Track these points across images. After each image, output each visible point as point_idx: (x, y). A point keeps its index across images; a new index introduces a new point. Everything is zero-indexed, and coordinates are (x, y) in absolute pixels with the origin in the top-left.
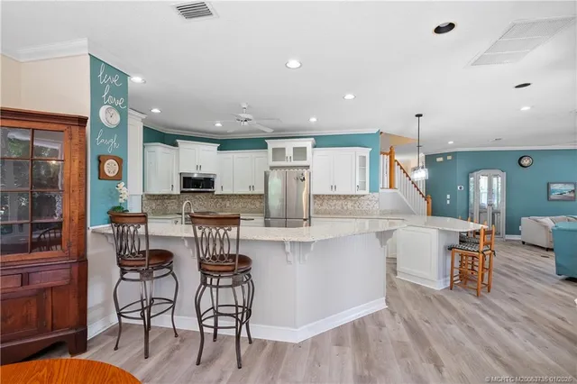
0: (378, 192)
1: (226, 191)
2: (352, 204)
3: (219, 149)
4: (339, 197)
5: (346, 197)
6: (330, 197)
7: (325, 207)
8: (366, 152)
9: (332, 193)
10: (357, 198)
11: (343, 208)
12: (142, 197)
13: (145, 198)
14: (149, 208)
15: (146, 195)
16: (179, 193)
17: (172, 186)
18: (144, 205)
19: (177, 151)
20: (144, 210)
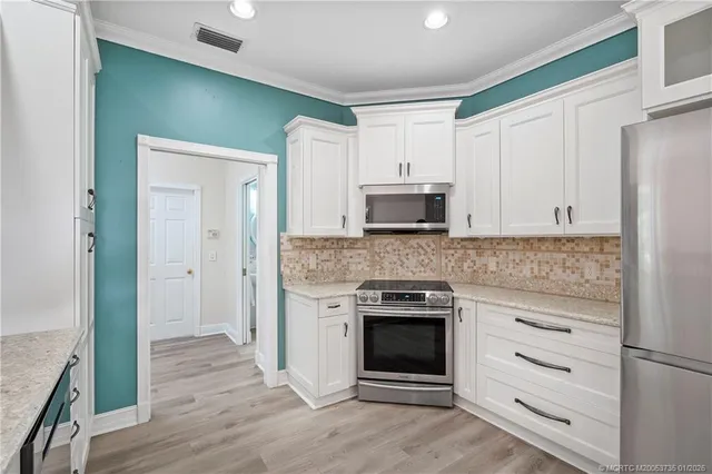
1: (483, 229)
3: (459, 115)
12: (279, 244)
13: (286, 246)
14: (298, 267)
15: (291, 240)
16: (360, 234)
17: (344, 218)
18: (285, 261)
19: (356, 137)
20: (286, 272)
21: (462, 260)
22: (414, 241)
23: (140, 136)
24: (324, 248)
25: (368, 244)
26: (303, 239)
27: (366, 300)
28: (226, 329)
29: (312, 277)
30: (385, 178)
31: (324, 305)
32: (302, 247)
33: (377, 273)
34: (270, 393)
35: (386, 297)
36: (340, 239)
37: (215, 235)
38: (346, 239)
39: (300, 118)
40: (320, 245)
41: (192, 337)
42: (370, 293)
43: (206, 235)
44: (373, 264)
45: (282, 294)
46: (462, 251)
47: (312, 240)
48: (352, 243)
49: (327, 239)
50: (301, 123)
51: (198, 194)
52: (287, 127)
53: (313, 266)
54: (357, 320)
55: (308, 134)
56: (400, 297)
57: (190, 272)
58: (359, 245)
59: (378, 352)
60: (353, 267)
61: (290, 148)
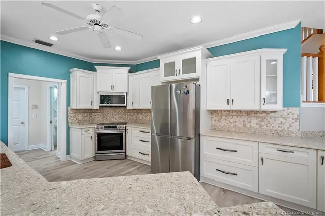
0: (298, 106)
1: (136, 106)
2: (258, 121)
3: (130, 72)
4: (239, 113)
5: (249, 113)
6: (229, 112)
7: (223, 123)
8: (278, 54)
9: (228, 108)
10: (264, 114)
11: (245, 126)
12: (67, 111)
13: (70, 112)
14: (75, 119)
15: (72, 109)
16: (98, 108)
17: (92, 102)
18: (69, 117)
19: (97, 75)
20: (70, 121)
21: (133, 115)
22: (117, 110)
23: (9, 73)
24: (85, 112)
25: (102, 111)
26: (77, 109)
27: (98, 128)
28: (41, 146)
29: (80, 122)
30: (106, 90)
31: (83, 130)
32: (76, 112)
33: (105, 121)
34: (63, 163)
35: (105, 127)
36: (91, 109)
37: (36, 107)
38: (94, 109)
39: (75, 69)
40: (83, 111)
41: (24, 151)
42: (100, 126)
43: (31, 107)
44: (103, 118)
45: (68, 129)
46: (132, 113)
47: (80, 110)
48: (96, 110)
49: (86, 109)
50: (75, 71)
51: (27, 90)
52: (70, 71)
53: (80, 118)
54: (95, 135)
55: (78, 74)
56: (110, 127)
57: (23, 123)
58: (99, 111)
59: (102, 145)
60: (96, 119)
61: (71, 78)
